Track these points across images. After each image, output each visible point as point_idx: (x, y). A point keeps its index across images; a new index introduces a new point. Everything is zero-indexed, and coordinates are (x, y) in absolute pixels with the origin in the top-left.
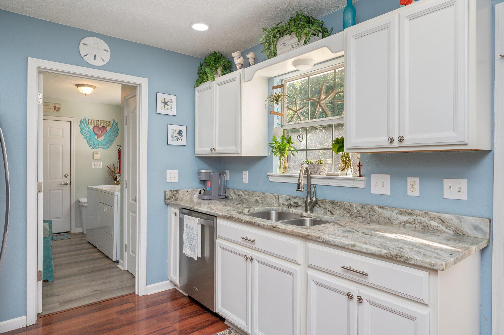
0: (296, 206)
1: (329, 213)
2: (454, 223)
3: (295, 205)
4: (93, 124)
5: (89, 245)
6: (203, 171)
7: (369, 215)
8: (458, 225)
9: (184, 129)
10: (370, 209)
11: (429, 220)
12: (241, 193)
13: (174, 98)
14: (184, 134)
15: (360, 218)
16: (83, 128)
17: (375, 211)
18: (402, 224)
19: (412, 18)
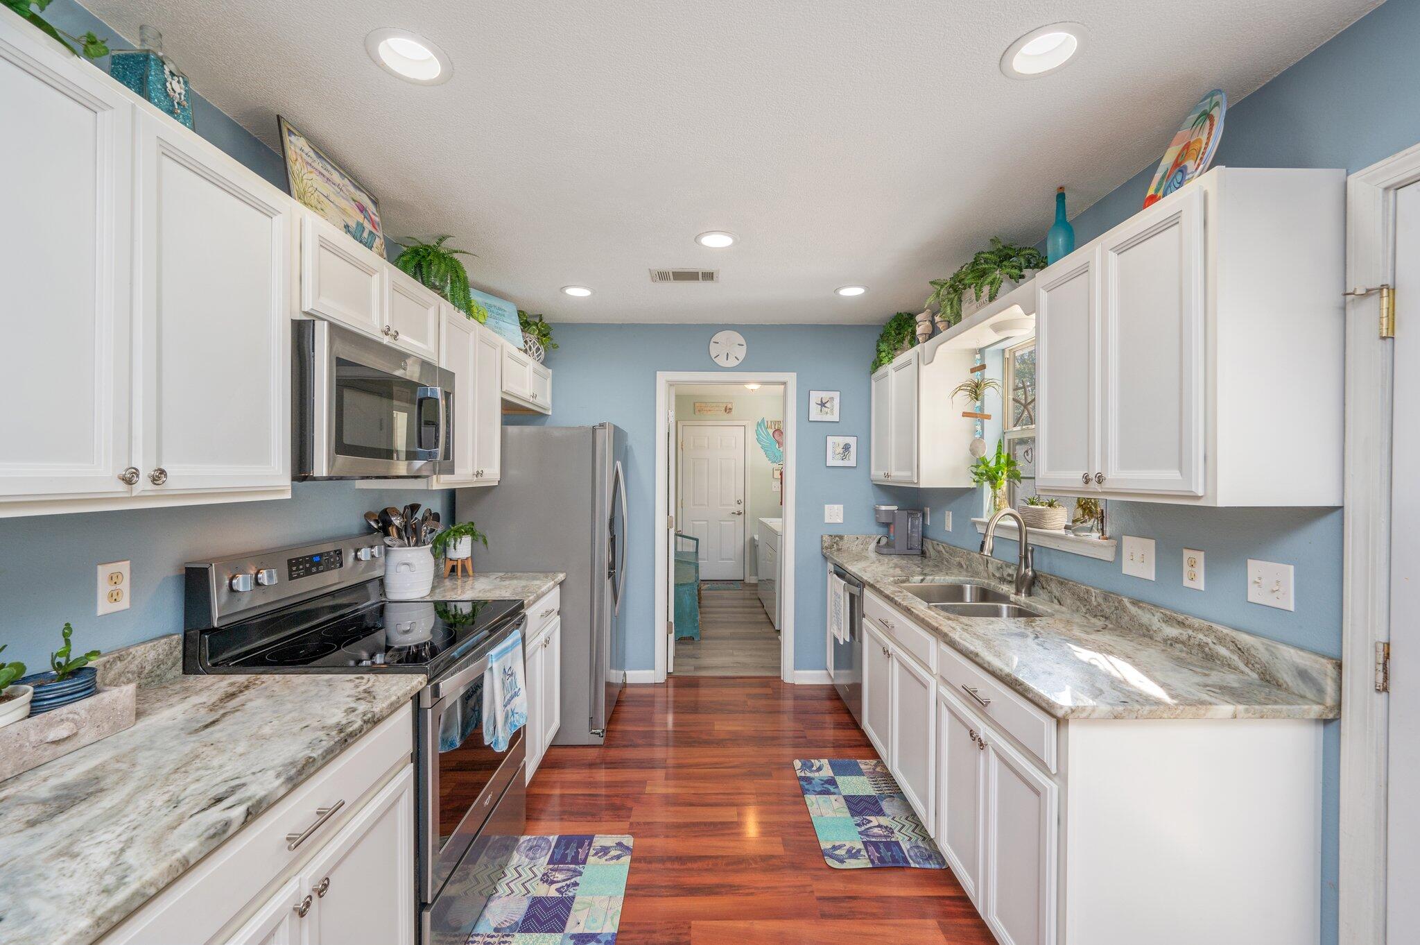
0: (1011, 582)
1: (1056, 601)
2: (1260, 656)
3: (1009, 579)
4: (773, 427)
5: (758, 602)
6: (883, 508)
7: (1115, 616)
8: (1268, 663)
9: (852, 441)
10: (1117, 604)
11: (1214, 643)
12: (941, 548)
13: (836, 395)
14: (853, 450)
15: (1101, 618)
16: (761, 434)
17: (1124, 609)
18: (1169, 642)
19: (1121, 249)
